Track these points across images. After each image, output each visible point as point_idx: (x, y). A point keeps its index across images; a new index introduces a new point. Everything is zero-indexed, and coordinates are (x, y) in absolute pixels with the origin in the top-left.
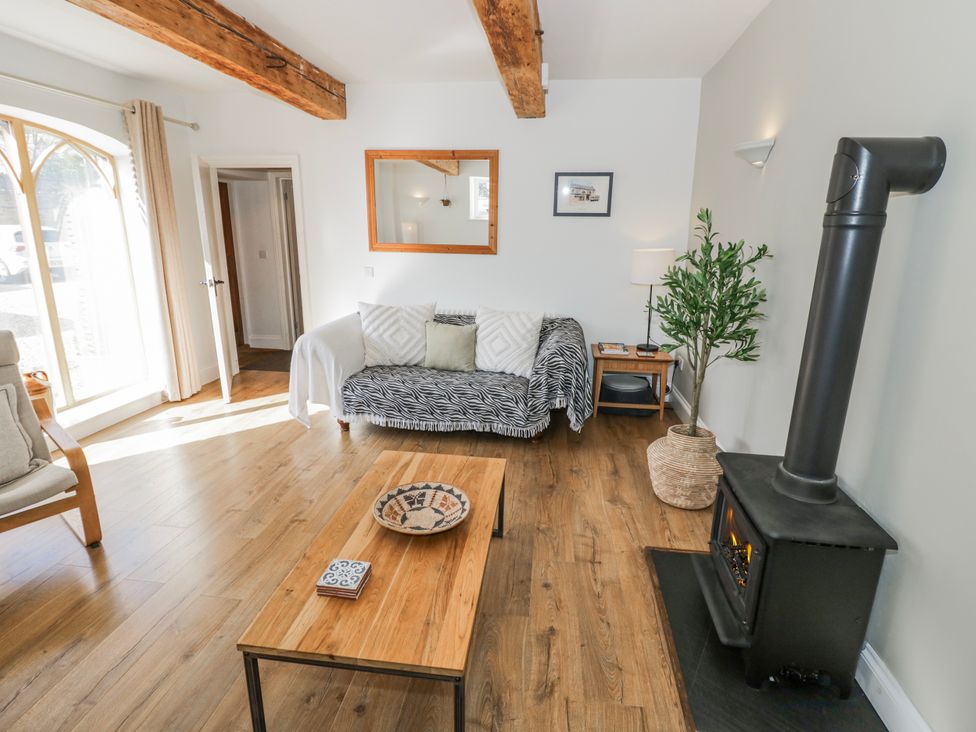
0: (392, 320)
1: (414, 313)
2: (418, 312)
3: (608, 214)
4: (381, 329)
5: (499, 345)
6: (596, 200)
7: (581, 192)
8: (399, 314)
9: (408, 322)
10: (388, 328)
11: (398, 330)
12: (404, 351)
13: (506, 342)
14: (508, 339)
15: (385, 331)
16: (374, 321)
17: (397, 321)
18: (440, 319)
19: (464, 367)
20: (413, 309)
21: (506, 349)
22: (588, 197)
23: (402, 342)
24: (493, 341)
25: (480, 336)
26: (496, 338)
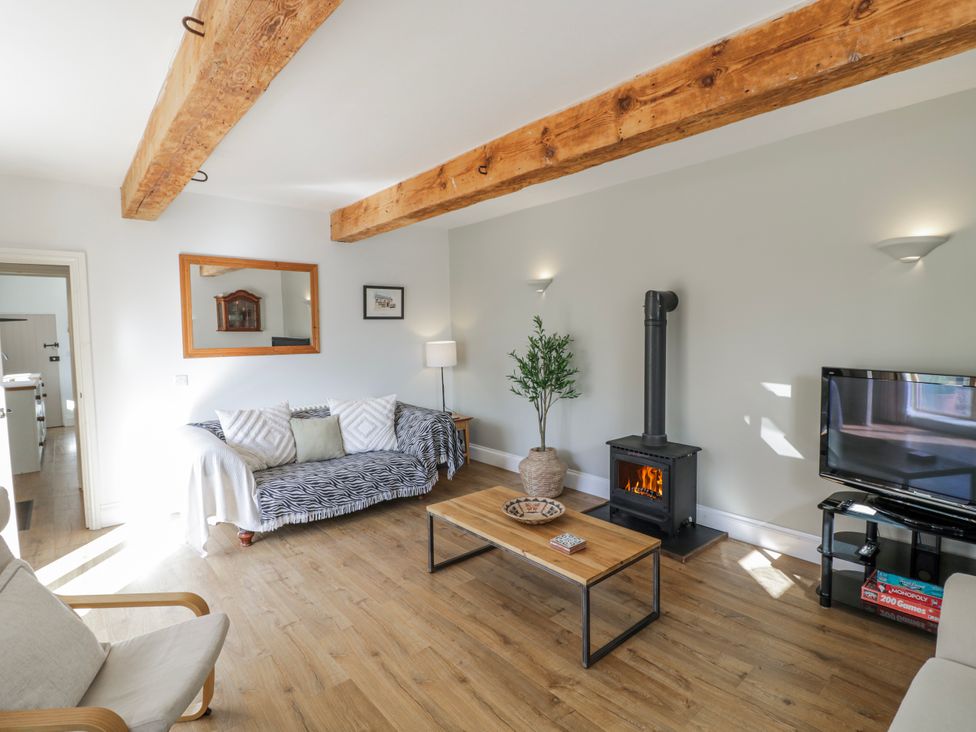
0: (260, 423)
1: (276, 412)
2: (280, 411)
3: (402, 317)
4: (253, 434)
5: (366, 428)
6: (393, 306)
7: (383, 301)
8: (263, 418)
9: (276, 422)
10: (260, 431)
11: (269, 431)
12: (280, 451)
13: (373, 424)
14: (374, 421)
15: (257, 435)
16: (242, 427)
17: (265, 423)
18: (300, 415)
19: (337, 454)
20: (274, 409)
21: (374, 429)
22: (388, 304)
23: (276, 443)
24: (359, 425)
25: (343, 424)
26: (362, 422)
